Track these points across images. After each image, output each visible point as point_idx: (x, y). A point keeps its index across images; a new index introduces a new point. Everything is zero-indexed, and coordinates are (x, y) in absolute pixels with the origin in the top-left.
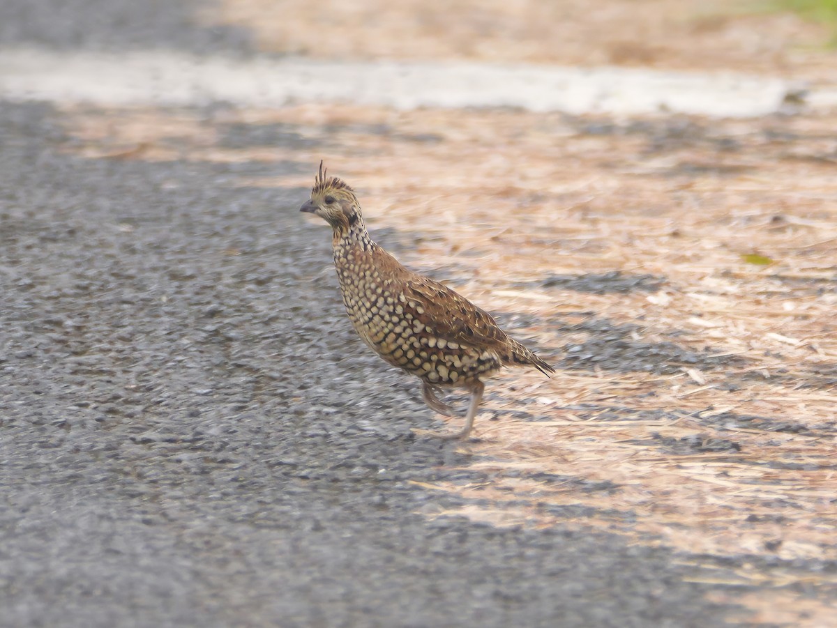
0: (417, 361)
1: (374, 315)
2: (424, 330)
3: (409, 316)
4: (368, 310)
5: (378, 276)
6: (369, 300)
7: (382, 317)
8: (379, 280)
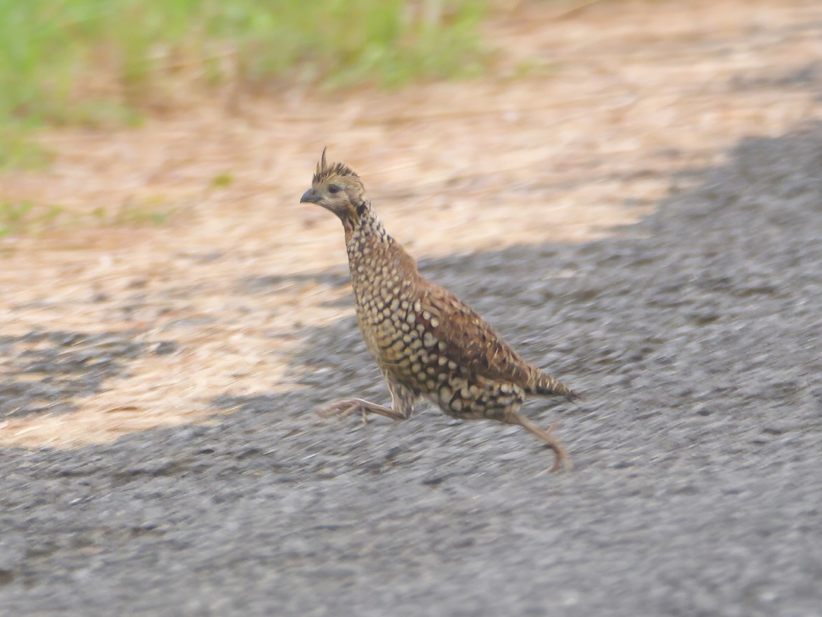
0: (422, 376)
1: (385, 318)
2: (436, 346)
3: (421, 328)
4: (380, 311)
5: (396, 274)
6: (383, 300)
7: (393, 323)
8: (397, 279)
